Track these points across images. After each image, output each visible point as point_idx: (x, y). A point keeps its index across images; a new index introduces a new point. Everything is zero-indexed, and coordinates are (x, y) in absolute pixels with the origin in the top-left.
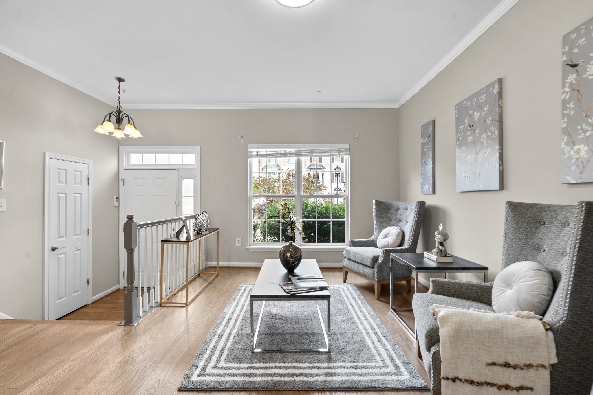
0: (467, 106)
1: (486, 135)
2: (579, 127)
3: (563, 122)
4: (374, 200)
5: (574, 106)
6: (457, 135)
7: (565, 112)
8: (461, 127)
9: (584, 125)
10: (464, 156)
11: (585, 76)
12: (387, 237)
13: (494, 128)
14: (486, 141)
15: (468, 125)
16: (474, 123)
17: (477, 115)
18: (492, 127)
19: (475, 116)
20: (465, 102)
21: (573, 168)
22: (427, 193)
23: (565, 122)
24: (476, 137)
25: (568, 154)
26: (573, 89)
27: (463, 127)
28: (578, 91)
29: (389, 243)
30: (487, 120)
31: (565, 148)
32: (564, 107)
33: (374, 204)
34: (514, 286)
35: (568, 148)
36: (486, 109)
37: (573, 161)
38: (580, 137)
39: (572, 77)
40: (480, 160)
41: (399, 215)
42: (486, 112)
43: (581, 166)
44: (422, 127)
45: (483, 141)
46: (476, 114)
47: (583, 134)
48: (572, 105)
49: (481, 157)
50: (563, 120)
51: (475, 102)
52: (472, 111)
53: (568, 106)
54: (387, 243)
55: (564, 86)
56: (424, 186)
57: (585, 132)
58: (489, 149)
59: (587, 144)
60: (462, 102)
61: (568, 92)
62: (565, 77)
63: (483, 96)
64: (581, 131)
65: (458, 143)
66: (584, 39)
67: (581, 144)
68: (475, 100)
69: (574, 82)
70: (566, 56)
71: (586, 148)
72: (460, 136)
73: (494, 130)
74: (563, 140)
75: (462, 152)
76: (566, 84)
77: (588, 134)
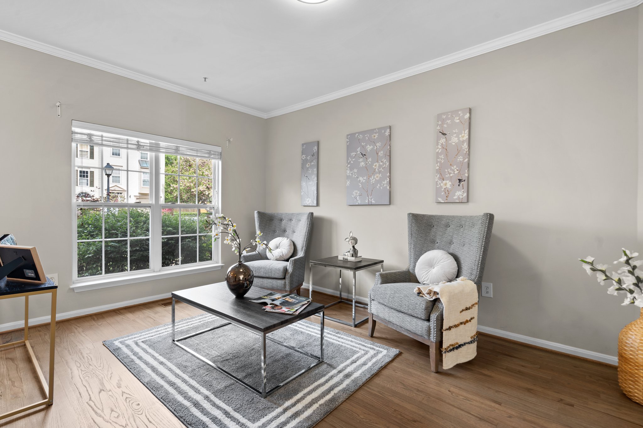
0: (359, 138)
1: (378, 164)
2: (446, 170)
3: (437, 166)
4: (256, 212)
5: (443, 157)
6: (348, 159)
7: (438, 160)
8: (353, 154)
9: (449, 170)
10: (355, 177)
11: (450, 142)
12: (279, 248)
13: (385, 160)
14: (378, 168)
15: (361, 154)
16: (366, 153)
17: (369, 148)
18: (384, 159)
19: (368, 148)
20: (357, 134)
21: (442, 194)
22: (310, 205)
23: (438, 166)
24: (368, 164)
25: (439, 185)
26: (443, 148)
27: (355, 154)
28: (446, 149)
29: (284, 253)
30: (380, 153)
31: (438, 181)
32: (438, 158)
33: (256, 215)
34: (436, 266)
35: (440, 182)
36: (378, 144)
37: (443, 190)
38: (447, 176)
39: (443, 141)
40: (372, 181)
41: (283, 225)
42: (378, 147)
43: (447, 193)
44: (303, 145)
45: (375, 168)
46: (369, 146)
47: (448, 175)
48: (442, 157)
49: (373, 180)
50: (437, 165)
51: (368, 137)
52: (365, 143)
53: (440, 157)
54: (282, 254)
55: (437, 145)
56: (306, 199)
57: (450, 174)
58: (380, 174)
59: (451, 181)
60: (355, 133)
61: (440, 149)
62: (438, 139)
63: (376, 135)
64: (448, 173)
65: (349, 166)
66: (450, 121)
67: (447, 180)
68: (367, 135)
69: (444, 144)
70: (439, 127)
71: (450, 183)
72: (352, 161)
73: (385, 161)
74: (437, 176)
75: (354, 173)
76: (439, 144)
77: (451, 175)
